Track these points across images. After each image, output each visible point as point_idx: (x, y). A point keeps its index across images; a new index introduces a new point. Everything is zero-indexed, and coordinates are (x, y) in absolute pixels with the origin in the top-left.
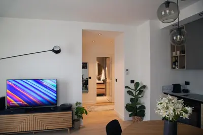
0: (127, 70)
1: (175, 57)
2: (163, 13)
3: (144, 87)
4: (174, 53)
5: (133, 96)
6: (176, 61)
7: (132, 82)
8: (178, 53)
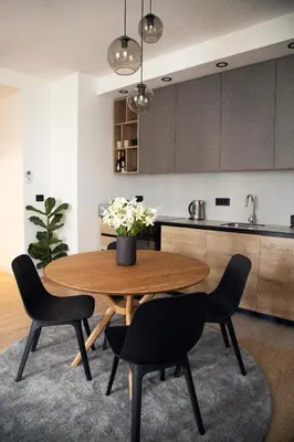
0: (29, 173)
1: (121, 151)
2: (118, 55)
3: (65, 206)
4: (119, 143)
5: (43, 225)
6: (123, 159)
7: (40, 198)
8: (126, 143)
